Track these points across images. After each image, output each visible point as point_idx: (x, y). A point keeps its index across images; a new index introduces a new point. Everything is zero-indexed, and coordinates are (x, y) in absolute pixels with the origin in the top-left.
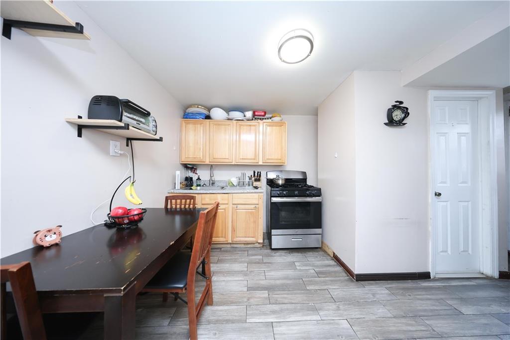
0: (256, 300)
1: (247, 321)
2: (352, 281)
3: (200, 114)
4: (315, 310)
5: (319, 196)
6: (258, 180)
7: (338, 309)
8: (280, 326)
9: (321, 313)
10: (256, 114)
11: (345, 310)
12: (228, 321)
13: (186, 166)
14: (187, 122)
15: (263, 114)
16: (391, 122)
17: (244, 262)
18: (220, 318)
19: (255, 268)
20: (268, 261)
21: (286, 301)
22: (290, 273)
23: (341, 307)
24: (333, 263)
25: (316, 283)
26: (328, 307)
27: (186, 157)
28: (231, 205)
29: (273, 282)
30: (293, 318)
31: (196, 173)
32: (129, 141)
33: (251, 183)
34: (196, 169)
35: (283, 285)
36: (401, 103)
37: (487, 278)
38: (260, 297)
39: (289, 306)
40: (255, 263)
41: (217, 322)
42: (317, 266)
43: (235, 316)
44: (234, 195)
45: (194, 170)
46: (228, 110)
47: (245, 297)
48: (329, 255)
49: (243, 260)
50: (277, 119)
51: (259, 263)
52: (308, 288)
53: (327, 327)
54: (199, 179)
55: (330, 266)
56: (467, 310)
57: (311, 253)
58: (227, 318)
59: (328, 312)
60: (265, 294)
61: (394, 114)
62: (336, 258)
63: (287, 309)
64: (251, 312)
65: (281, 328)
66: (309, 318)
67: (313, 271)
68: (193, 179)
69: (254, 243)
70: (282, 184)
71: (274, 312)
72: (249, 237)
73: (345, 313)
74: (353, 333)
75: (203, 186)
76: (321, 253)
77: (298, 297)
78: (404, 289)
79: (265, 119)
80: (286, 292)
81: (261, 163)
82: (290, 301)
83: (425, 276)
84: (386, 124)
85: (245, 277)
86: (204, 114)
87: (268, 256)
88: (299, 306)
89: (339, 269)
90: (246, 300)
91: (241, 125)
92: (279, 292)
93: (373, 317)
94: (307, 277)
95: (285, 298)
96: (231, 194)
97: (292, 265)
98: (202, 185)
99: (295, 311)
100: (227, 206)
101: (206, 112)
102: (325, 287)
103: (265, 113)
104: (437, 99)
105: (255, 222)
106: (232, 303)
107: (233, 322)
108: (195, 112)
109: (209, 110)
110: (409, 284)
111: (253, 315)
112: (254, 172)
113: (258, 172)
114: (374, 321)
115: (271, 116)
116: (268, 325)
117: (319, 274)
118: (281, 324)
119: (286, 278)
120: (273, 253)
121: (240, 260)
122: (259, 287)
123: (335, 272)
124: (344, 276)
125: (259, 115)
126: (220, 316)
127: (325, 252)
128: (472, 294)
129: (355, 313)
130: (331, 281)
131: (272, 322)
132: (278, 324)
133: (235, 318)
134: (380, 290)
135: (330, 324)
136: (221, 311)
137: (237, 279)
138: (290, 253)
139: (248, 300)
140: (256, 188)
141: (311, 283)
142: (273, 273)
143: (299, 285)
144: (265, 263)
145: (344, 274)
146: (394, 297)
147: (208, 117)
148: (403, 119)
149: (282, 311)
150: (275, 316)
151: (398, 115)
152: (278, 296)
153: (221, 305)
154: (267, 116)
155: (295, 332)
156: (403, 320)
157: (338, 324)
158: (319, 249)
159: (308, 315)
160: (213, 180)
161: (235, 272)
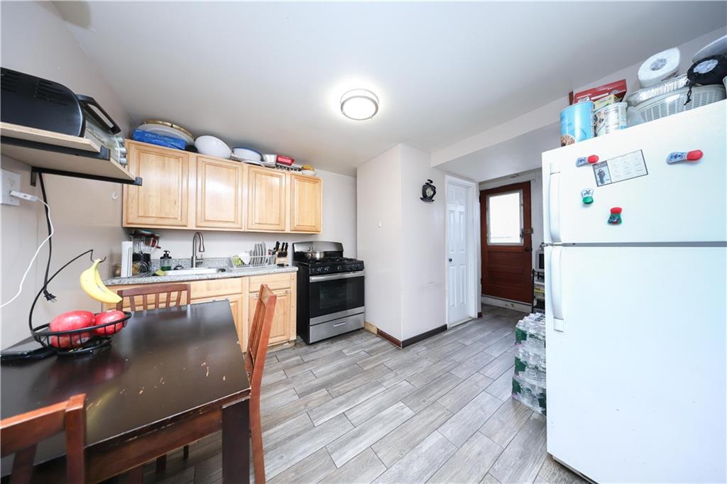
0: (315, 402)
1: (316, 425)
2: (399, 349)
3: (176, 140)
4: (378, 384)
5: (361, 270)
6: (283, 254)
7: (396, 375)
8: (354, 411)
9: (385, 384)
10: (280, 159)
11: (401, 374)
12: (291, 438)
13: (135, 234)
14: (140, 147)
15: (289, 161)
16: (425, 198)
17: (278, 370)
18: (279, 440)
19: (298, 372)
20: (310, 359)
21: (349, 389)
22: (341, 362)
23: (398, 372)
24: (378, 339)
25: (371, 362)
26: (388, 378)
27: (141, 214)
28: (248, 294)
29: (326, 378)
30: (362, 399)
31: (158, 247)
32: (38, 174)
33: (272, 260)
34: (157, 238)
35: (339, 376)
36: (431, 182)
37: (473, 319)
38: (318, 398)
39: (354, 392)
40: (295, 366)
41: (276, 446)
42: (366, 347)
43: (299, 428)
44: (252, 278)
45: (154, 242)
46: (234, 145)
47: (300, 405)
48: (373, 333)
49: (274, 368)
50: (308, 173)
51: (299, 365)
52: (365, 369)
53: (393, 392)
54: (166, 256)
55: (378, 342)
56: (468, 343)
57: (355, 336)
58: (289, 434)
59: (390, 381)
60: (324, 392)
61: (427, 191)
62: (381, 334)
63: (354, 395)
64: (315, 416)
65: (354, 413)
66: (375, 393)
67: (363, 353)
68: (152, 257)
69: (282, 344)
70: (320, 259)
71: (341, 404)
72: (276, 337)
73: (403, 375)
74: (412, 387)
75: (175, 269)
76: (365, 333)
77: (359, 380)
78: (435, 342)
79: (292, 169)
80: (346, 381)
81: (288, 231)
82: (353, 387)
83: (444, 328)
84: (421, 199)
85: (288, 386)
86: (183, 140)
87: (306, 353)
88: (363, 388)
89: (386, 343)
90: (303, 407)
91: (256, 173)
92: (338, 384)
93: (422, 370)
94: (360, 359)
95: (347, 387)
96: (248, 278)
97: (340, 354)
98: (173, 267)
99: (361, 393)
100: (239, 296)
101: (187, 138)
102: (380, 363)
103: (293, 161)
104: (450, 183)
105: (285, 313)
106: (286, 418)
107: (298, 435)
108: (164, 134)
109: (196, 135)
110: (437, 337)
111: (319, 417)
112: (278, 244)
113: (284, 244)
114: (423, 372)
115: (300, 167)
116: (341, 417)
117: (370, 353)
118: (354, 409)
119: (340, 368)
120: (312, 348)
121: (270, 369)
122: (312, 389)
123: (384, 346)
124: (391, 347)
125: (285, 162)
126: (277, 438)
127: (368, 331)
128: (469, 332)
129: (409, 373)
130: (383, 355)
131: (344, 413)
132: (351, 411)
133: (299, 430)
134: (420, 349)
135: (394, 388)
136: (276, 432)
137: (278, 391)
138: (332, 343)
139: (306, 406)
140: (281, 265)
141: (366, 363)
142: (321, 369)
143: (355, 370)
144: (307, 362)
145: (391, 346)
146: (430, 351)
147: (192, 148)
148: (432, 196)
149: (348, 399)
150: (343, 406)
151: (429, 192)
152: (337, 388)
153: (273, 427)
154: (294, 165)
155: (369, 408)
156: (440, 363)
157: (400, 386)
158: (361, 330)
159: (374, 391)
160: (199, 257)
161: (270, 385)
